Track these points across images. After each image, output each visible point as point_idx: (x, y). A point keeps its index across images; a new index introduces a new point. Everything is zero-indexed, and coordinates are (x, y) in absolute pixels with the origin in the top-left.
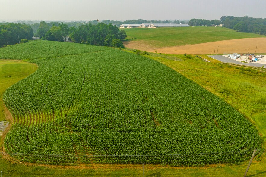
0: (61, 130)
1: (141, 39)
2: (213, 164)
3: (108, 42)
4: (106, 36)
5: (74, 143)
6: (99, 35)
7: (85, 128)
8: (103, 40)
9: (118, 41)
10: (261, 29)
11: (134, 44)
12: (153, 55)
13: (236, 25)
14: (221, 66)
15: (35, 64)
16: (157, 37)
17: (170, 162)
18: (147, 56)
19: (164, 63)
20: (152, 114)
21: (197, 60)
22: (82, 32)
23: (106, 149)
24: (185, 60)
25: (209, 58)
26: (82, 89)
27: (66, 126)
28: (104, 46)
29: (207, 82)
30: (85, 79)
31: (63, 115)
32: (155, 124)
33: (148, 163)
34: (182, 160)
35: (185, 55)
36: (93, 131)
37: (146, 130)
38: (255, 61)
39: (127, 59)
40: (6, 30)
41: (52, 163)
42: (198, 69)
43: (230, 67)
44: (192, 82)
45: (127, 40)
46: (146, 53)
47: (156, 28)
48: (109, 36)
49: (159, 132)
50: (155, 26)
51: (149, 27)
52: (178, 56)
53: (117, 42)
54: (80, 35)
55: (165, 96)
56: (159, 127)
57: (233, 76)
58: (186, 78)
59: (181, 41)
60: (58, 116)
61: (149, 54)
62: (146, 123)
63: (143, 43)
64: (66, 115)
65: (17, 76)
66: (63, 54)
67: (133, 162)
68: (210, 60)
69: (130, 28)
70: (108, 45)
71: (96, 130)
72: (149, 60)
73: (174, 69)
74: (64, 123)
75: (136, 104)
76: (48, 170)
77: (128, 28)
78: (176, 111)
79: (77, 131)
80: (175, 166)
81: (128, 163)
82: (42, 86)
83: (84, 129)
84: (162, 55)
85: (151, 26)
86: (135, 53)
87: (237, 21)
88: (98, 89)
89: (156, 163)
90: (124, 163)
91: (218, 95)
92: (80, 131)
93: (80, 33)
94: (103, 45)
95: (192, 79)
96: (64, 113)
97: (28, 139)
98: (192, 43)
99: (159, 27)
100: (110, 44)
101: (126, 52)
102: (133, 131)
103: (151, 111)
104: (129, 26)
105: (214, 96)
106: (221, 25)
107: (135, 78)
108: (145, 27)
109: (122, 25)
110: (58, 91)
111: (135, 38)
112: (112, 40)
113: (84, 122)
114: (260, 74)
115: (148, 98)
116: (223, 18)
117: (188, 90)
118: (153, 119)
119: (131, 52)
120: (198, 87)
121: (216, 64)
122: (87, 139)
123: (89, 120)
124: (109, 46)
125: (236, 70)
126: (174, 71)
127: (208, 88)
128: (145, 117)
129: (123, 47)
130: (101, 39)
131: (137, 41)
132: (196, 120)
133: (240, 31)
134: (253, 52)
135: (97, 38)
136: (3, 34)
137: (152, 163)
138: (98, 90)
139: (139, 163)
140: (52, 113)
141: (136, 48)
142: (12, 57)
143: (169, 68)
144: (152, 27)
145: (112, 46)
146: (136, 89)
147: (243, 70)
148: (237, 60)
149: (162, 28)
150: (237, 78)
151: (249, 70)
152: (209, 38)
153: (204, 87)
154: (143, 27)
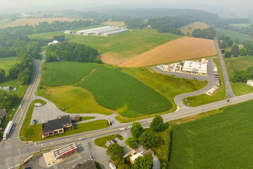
7: (135, 110)
12: (124, 70)
14: (158, 76)
15: (80, 87)
18: (122, 71)
21: (147, 72)
23: (144, 113)
28: (88, 63)
29: (156, 87)
35: (140, 68)
37: (148, 108)
38: (171, 70)
43: (161, 76)
46: (120, 69)
50: (107, 35)
51: (102, 35)
57: (163, 82)
60: (125, 108)
62: (147, 106)
63: (109, 56)
68: (152, 71)
69: (87, 35)
91: (160, 93)
99: (110, 35)
102: (146, 108)
103: (146, 102)
104: (85, 33)
108: (98, 34)
109: (78, 32)
111: (102, 52)
114: (172, 79)
120: (153, 90)
121: (155, 74)
125: (164, 77)
127: (157, 91)
128: (146, 104)
129: (102, 63)
131: (105, 55)
134: (169, 61)
147: (166, 77)
148: (164, 70)
149: (112, 36)
150: (165, 83)
151: (169, 77)
152: (146, 46)
153: (155, 90)
154: (97, 34)
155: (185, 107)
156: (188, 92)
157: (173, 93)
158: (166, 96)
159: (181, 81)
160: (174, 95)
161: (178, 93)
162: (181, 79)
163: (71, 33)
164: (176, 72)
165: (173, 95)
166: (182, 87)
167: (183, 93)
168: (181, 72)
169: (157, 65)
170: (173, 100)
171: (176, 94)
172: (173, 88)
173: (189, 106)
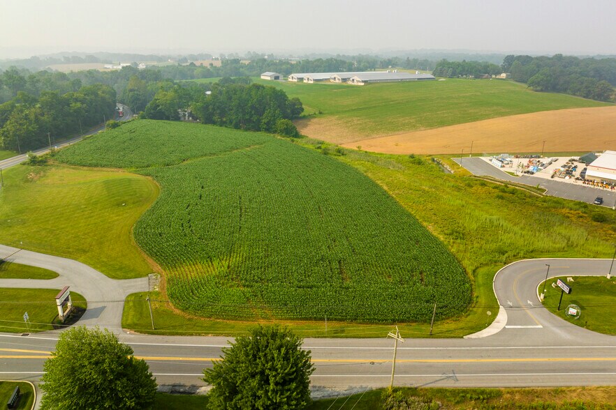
0: (228, 285)
1: (332, 114)
2: (403, 322)
3: (268, 123)
4: (264, 112)
5: (248, 299)
6: (251, 112)
7: (257, 282)
8: (259, 121)
9: (287, 125)
10: (586, 87)
11: (318, 126)
12: (352, 156)
13: (534, 77)
14: (469, 184)
15: (150, 178)
16: (363, 109)
17: (355, 319)
18: (342, 158)
19: (369, 175)
20: (340, 266)
21: (431, 169)
22: (217, 104)
23: (286, 305)
24: (409, 168)
25: (454, 164)
26: (240, 227)
27: (232, 279)
28: (259, 132)
29: (433, 216)
30: (241, 210)
31: (226, 267)
32: (343, 279)
33: (332, 320)
34: (368, 317)
35: (412, 156)
36: (267, 286)
37: (331, 286)
38: (533, 173)
39: (305, 166)
40: (79, 105)
41: (229, 318)
42: (427, 189)
43: (483, 184)
44: (409, 215)
45: (304, 117)
46: (339, 152)
47: (363, 84)
48: (270, 112)
49: (347, 288)
50: (363, 82)
51: (350, 83)
52: (399, 160)
53: (285, 126)
54: (214, 109)
55: (361, 240)
56: (348, 283)
57: (482, 203)
58: (401, 207)
59: (411, 121)
60: (219, 267)
61: (345, 153)
62: (331, 277)
63: (335, 124)
64: (229, 267)
65: (134, 203)
66: (188, 154)
67: (315, 318)
68: (453, 169)
69: (310, 82)
70: (268, 130)
71: (270, 285)
72: (345, 167)
73: (385, 188)
74: (230, 276)
75: (319, 252)
76: (227, 324)
77: (305, 81)
78: (373, 262)
79: (248, 286)
80: (360, 323)
81: (310, 319)
82: (182, 222)
83: (256, 284)
84: (369, 156)
85: (353, 80)
86: (319, 150)
87: (538, 67)
88: (265, 227)
89: (341, 320)
90: (306, 319)
91: (442, 238)
92: (252, 286)
93: (214, 106)
94: (259, 130)
95: (410, 210)
96: (225, 264)
97: (193, 294)
98: (431, 124)
99: (370, 83)
100: (271, 128)
101: (303, 149)
102: (315, 286)
103: (340, 262)
104: (308, 79)
105: (435, 239)
106: (503, 75)
107: (319, 207)
108: (341, 82)
109: (292, 75)
110: (208, 232)
111: (320, 113)
112: (274, 120)
113: (254, 276)
114: (528, 200)
115: (337, 243)
116: (510, 59)
117: (398, 231)
118: (341, 273)
119: (311, 147)
120: (415, 224)
121: (462, 178)
122: (262, 295)
123: (260, 273)
124: (270, 132)
125: (493, 190)
126: (385, 193)
127: (431, 228)
128: (331, 270)
129: (297, 135)
130: (255, 118)
131: (323, 120)
132: (397, 275)
133: (542, 91)
134: (538, 148)
135: (247, 117)
136: (75, 111)
137: (336, 320)
138: (264, 230)
139: (322, 319)
140: (210, 264)
141: (321, 138)
142: (104, 163)
143: (377, 186)
144: (355, 83)
145: (275, 132)
146: (320, 228)
147: (504, 191)
148: (502, 169)
149: (377, 85)
150: (486, 207)
151: (513, 192)
152: (470, 111)
153: (425, 224)
154: (337, 81)
155: (543, 324)
156: (588, 256)
157: (505, 249)
158: (460, 256)
159: (565, 211)
160: (504, 258)
161: (532, 253)
162: (571, 205)
163: (277, 78)
164: (556, 179)
165: (503, 255)
166: (564, 232)
167: (560, 254)
168: (580, 183)
169: (481, 155)
170: (490, 277)
171: (521, 254)
172: (516, 229)
173: (578, 321)
